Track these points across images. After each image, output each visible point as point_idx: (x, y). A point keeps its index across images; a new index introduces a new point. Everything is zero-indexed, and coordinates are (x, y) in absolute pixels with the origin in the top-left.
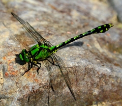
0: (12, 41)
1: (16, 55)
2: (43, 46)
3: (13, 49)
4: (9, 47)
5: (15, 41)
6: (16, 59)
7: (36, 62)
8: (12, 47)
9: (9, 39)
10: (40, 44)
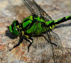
0: (8, 11)
1: (8, 27)
2: (38, 19)
3: (7, 20)
4: (3, 17)
5: (11, 12)
6: (6, 31)
7: (27, 37)
8: (7, 18)
9: (6, 9)
10: (35, 16)
